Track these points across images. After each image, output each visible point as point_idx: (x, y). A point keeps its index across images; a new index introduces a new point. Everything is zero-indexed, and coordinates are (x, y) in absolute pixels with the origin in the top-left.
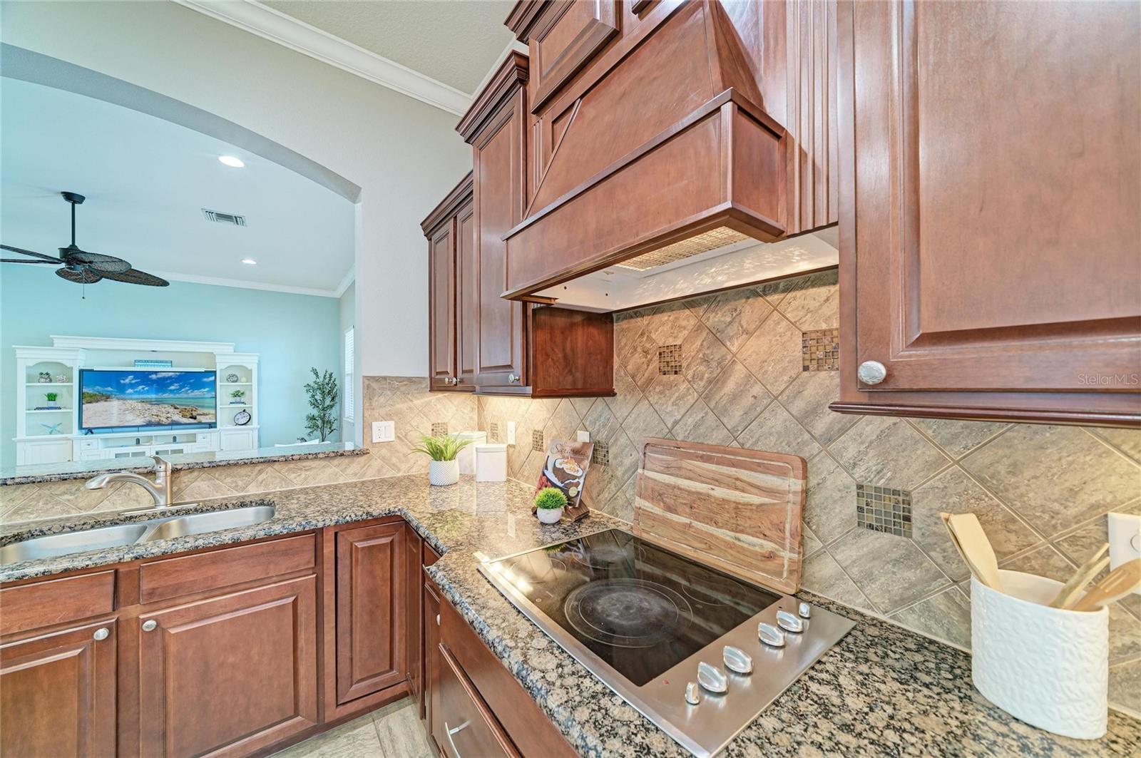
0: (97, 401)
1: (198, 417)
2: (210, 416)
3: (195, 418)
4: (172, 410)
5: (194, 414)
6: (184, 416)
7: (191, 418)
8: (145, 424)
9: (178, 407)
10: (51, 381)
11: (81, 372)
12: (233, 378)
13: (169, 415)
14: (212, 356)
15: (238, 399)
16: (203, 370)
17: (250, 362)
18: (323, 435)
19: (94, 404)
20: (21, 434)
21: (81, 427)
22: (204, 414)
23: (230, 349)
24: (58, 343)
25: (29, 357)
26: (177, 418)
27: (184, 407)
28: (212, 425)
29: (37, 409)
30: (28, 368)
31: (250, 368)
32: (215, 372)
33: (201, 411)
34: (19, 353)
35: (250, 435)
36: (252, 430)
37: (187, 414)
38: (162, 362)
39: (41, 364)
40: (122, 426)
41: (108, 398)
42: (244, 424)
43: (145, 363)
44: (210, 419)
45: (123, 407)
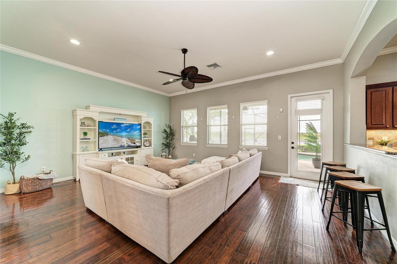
0: (104, 136)
1: (136, 143)
3: (135, 144)
4: (128, 140)
6: (132, 143)
7: (134, 143)
8: (120, 146)
9: (130, 139)
10: (85, 126)
11: (99, 122)
13: (127, 142)
14: (141, 117)
15: (146, 136)
19: (103, 137)
20: (78, 151)
21: (99, 148)
22: (138, 142)
23: (146, 115)
24: (92, 108)
25: (81, 114)
26: (130, 144)
27: (132, 139)
28: (140, 147)
30: (81, 120)
31: (151, 123)
32: (141, 124)
34: (78, 113)
35: (151, 150)
36: (152, 148)
37: (133, 142)
38: (123, 119)
39: (85, 118)
40: (112, 147)
41: (107, 135)
42: (148, 146)
43: (118, 120)
44: (139, 144)
45: (113, 139)
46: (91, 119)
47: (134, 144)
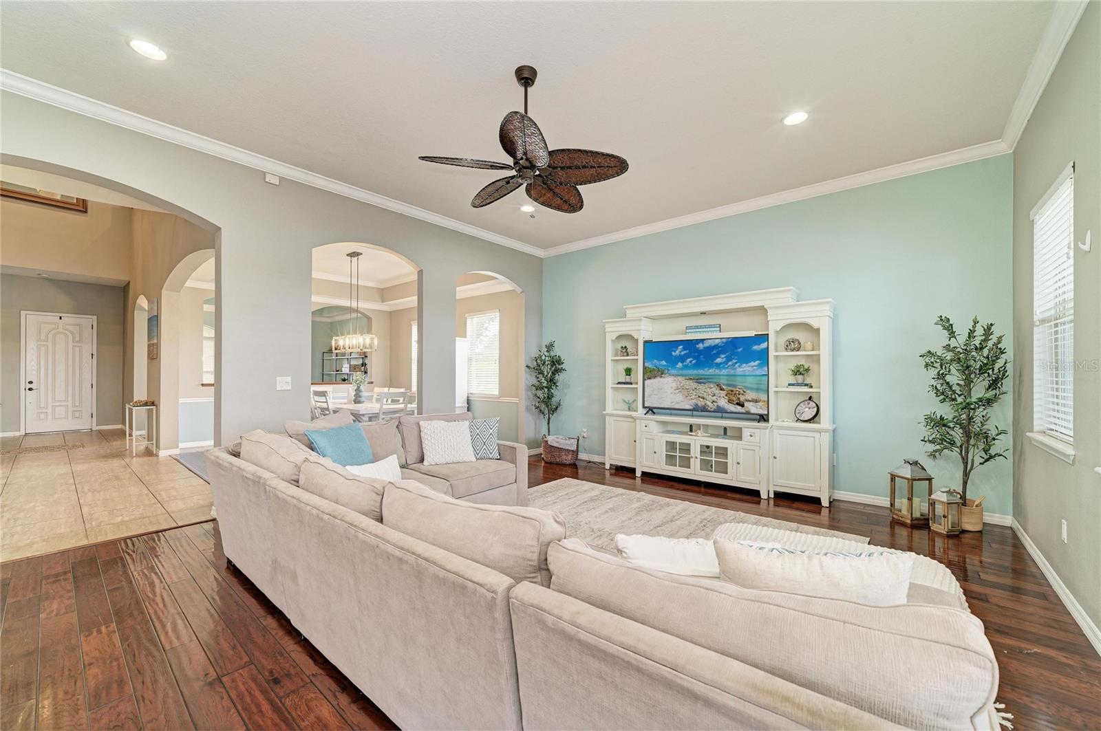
0: (655, 377)
1: (746, 404)
2: (760, 404)
3: (742, 406)
4: (717, 391)
5: (742, 398)
6: (730, 401)
7: (738, 404)
8: (691, 408)
10: (628, 355)
11: (645, 342)
12: (794, 345)
13: (714, 398)
14: (762, 310)
15: (800, 378)
16: (752, 333)
17: (819, 316)
18: (966, 463)
19: (653, 381)
20: (609, 410)
21: (644, 407)
23: (788, 297)
24: (630, 314)
25: (615, 329)
26: (723, 403)
27: (731, 388)
28: (763, 418)
29: (619, 383)
31: (816, 326)
32: (768, 336)
33: (750, 395)
34: (609, 328)
35: (817, 441)
36: (820, 431)
37: (734, 399)
38: (710, 326)
39: (620, 337)
40: (672, 407)
41: (662, 374)
42: (808, 421)
43: (695, 330)
44: (761, 408)
45: (674, 385)
46: (629, 337)
47: (737, 406)
